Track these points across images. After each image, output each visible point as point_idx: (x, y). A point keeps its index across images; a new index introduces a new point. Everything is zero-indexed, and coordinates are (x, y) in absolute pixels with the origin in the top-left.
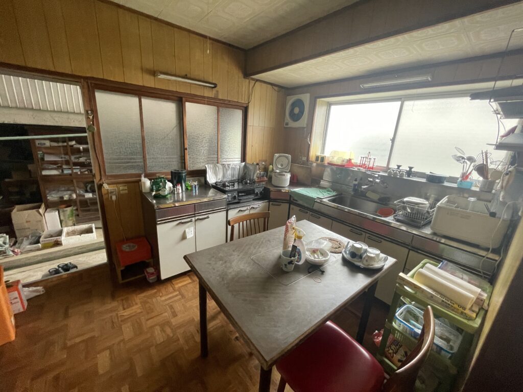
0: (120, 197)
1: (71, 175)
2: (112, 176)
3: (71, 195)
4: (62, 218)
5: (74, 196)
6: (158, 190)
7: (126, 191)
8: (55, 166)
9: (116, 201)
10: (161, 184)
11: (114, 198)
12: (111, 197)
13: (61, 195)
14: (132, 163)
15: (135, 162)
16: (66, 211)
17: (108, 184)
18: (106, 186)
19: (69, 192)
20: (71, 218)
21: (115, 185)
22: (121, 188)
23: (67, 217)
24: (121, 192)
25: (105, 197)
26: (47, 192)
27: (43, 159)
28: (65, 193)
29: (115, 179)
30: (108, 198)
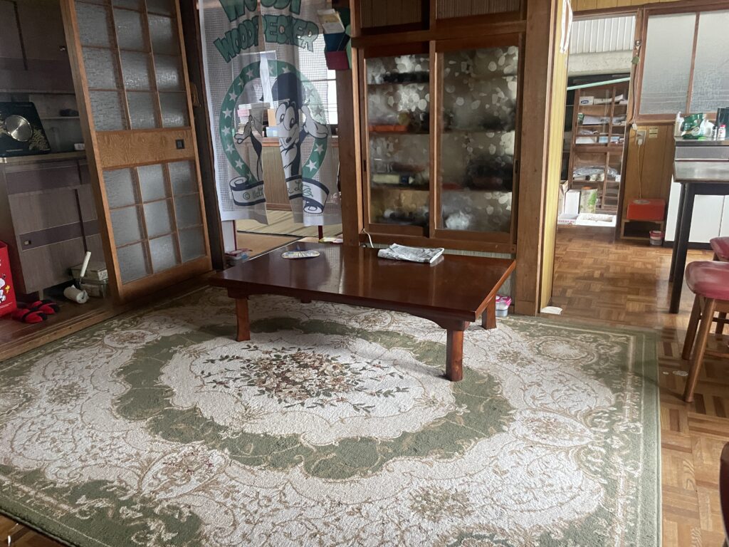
0: (648, 142)
1: (606, 145)
2: (644, 117)
3: (599, 176)
4: (582, 204)
5: (603, 178)
6: (690, 129)
7: (656, 136)
8: (591, 133)
9: (641, 146)
10: (695, 121)
11: (640, 142)
12: (637, 141)
13: (588, 174)
14: (672, 100)
15: (676, 99)
16: (589, 193)
17: (638, 125)
18: (635, 126)
19: (598, 170)
20: (591, 206)
21: (645, 127)
22: (651, 131)
23: (587, 202)
24: (650, 136)
25: (631, 140)
26: (575, 168)
27: (581, 122)
28: (594, 171)
29: (648, 121)
30: (634, 142)
